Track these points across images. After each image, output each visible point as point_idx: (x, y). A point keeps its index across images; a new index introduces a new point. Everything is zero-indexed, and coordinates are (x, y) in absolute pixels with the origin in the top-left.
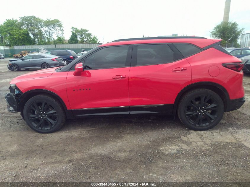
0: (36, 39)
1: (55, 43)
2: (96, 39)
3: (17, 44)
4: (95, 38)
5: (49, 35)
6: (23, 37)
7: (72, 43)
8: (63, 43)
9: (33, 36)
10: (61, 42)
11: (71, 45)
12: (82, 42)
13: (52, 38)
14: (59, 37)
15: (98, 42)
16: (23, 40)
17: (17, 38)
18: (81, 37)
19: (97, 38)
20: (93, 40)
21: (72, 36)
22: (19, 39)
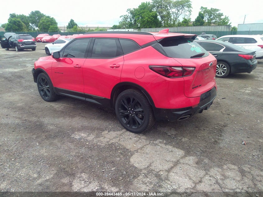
0: (163, 22)
1: (180, 25)
2: (227, 20)
3: (145, 27)
4: (226, 18)
5: (176, 17)
6: (151, 19)
7: (197, 25)
8: (188, 26)
9: (161, 18)
10: (186, 24)
11: (195, 27)
12: (209, 24)
13: (178, 20)
14: (185, 19)
15: (228, 24)
16: (151, 22)
17: (146, 21)
18: (209, 17)
19: (229, 19)
20: (224, 21)
21: (198, 17)
22: (148, 22)
